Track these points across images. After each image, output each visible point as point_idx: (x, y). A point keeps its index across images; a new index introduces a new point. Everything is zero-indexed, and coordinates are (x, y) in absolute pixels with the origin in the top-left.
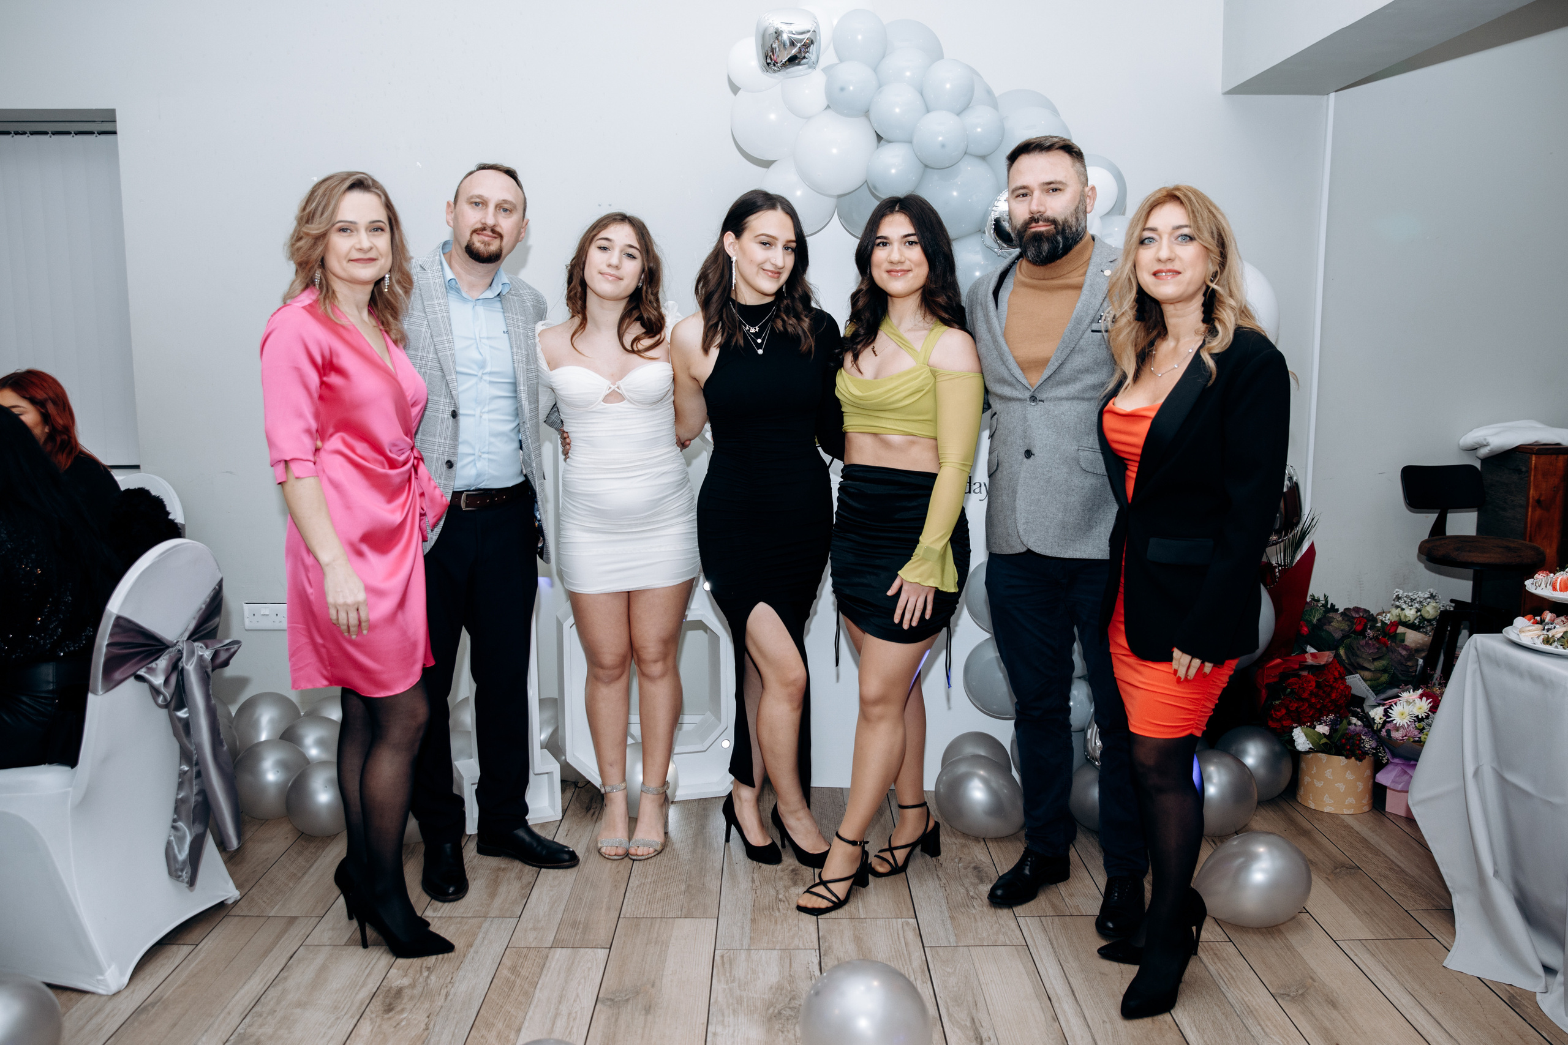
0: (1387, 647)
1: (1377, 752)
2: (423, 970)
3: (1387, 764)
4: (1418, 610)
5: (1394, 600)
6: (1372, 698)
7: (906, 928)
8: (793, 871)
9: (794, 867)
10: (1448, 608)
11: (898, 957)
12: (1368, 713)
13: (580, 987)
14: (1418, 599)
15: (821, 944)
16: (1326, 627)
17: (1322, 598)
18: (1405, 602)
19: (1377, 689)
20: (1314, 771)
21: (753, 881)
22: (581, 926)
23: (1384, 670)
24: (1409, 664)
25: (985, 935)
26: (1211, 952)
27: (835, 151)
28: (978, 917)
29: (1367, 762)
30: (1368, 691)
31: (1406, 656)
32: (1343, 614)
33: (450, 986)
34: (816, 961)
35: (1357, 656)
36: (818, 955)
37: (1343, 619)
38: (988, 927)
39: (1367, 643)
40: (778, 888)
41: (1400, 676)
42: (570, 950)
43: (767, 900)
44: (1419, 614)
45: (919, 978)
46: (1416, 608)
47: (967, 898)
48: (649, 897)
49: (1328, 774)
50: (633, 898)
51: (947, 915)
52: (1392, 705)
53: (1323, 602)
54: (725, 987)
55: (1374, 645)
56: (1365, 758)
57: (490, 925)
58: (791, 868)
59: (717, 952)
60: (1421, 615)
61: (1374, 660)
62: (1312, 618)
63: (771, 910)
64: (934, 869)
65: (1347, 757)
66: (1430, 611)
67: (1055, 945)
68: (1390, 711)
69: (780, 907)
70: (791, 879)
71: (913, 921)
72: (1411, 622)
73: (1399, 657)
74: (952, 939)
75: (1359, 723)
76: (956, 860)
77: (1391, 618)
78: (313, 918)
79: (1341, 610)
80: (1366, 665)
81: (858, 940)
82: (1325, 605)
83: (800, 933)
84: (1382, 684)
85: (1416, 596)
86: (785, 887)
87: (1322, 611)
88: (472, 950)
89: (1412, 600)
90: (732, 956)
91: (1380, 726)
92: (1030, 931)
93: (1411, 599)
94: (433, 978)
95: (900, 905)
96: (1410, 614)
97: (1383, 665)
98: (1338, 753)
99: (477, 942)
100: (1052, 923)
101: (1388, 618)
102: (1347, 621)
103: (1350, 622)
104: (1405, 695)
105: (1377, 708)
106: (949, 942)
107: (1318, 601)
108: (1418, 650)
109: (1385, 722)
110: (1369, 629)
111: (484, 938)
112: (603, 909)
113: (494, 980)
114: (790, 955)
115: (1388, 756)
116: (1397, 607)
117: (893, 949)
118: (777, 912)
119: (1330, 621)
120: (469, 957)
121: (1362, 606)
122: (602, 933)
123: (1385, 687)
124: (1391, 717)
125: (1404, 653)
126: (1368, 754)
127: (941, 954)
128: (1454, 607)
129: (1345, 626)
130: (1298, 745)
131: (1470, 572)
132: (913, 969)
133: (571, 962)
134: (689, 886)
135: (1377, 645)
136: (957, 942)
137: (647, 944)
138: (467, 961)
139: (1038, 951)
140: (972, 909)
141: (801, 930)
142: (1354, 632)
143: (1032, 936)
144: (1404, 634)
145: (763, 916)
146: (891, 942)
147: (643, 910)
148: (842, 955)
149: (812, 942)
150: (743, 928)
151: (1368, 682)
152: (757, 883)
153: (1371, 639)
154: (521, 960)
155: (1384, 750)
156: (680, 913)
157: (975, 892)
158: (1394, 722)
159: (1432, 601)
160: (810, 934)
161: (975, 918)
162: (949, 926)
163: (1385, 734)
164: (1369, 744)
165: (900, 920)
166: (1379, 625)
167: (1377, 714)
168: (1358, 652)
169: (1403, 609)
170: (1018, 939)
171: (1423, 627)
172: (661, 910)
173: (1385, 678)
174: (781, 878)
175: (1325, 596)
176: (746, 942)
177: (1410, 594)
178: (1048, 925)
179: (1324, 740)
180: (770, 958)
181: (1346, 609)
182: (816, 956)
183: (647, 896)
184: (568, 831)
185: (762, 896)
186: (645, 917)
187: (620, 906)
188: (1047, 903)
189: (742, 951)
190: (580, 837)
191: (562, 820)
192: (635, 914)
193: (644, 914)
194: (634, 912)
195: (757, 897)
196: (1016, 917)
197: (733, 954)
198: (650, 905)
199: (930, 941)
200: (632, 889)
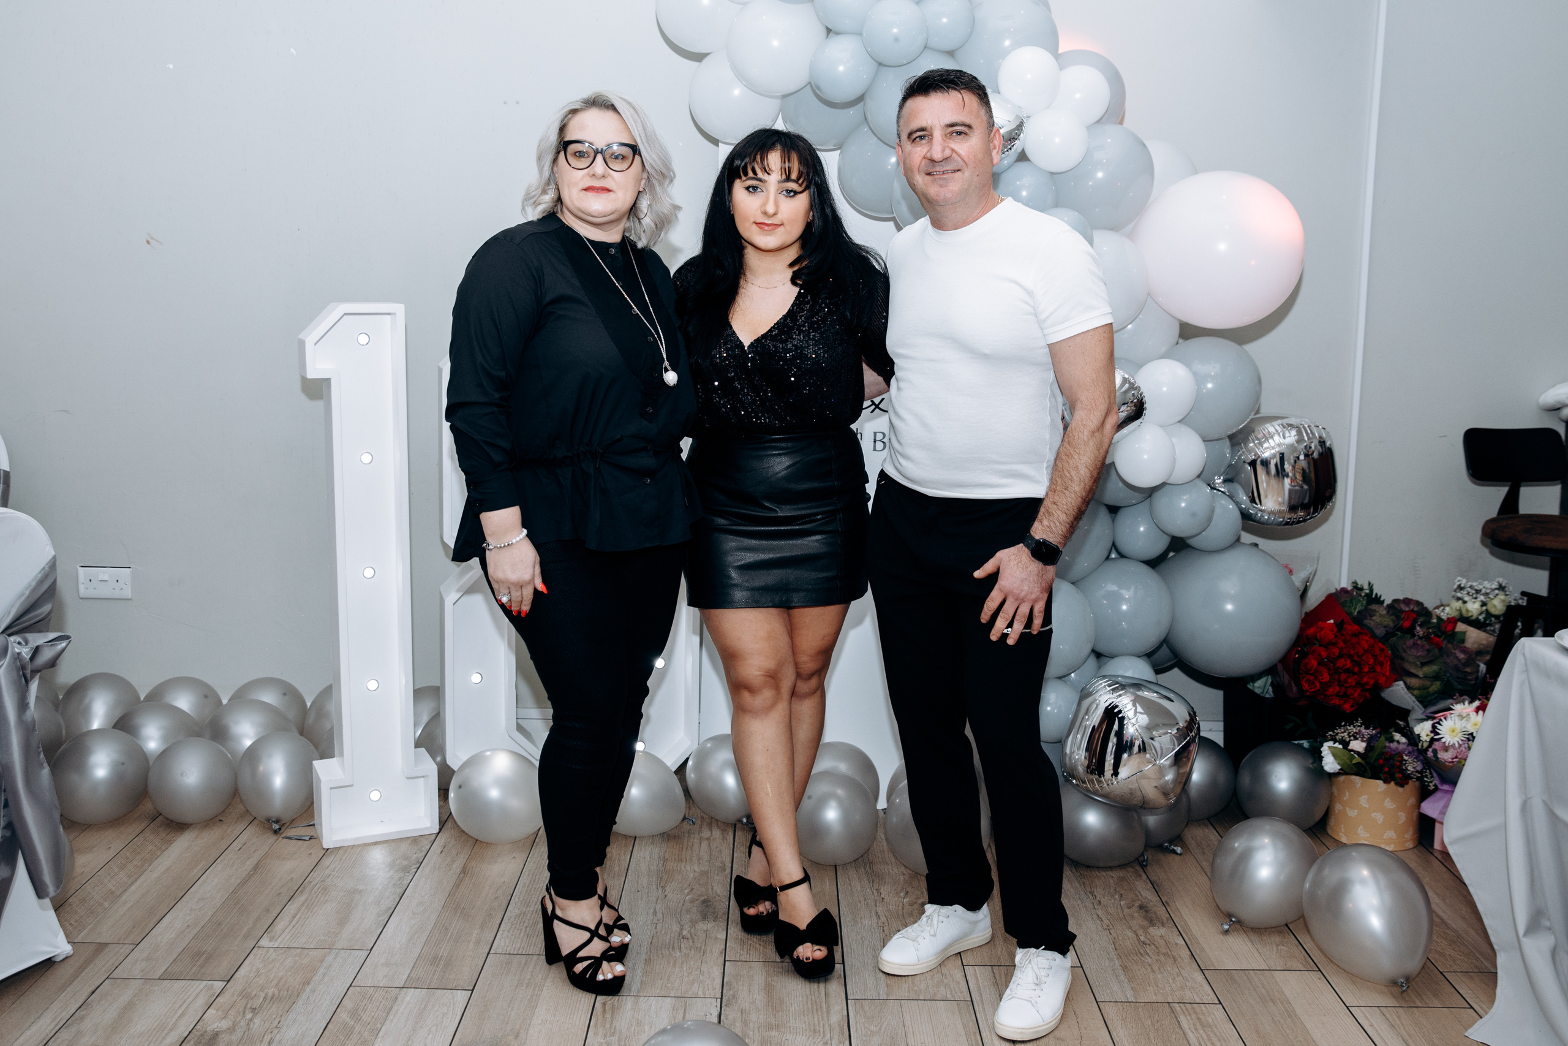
0: (1440, 649)
1: (1423, 777)
2: (247, 1012)
3: (1436, 789)
4: (1484, 604)
5: (1455, 591)
6: (1418, 711)
8: (704, 902)
9: (706, 897)
10: (1520, 602)
11: (815, 1010)
12: (1412, 729)
13: (430, 1037)
14: (1483, 591)
15: (724, 991)
16: (1367, 622)
17: (1366, 587)
18: (1468, 593)
19: (1426, 700)
20: (1346, 797)
21: (655, 913)
22: (442, 963)
23: (1436, 677)
24: (1468, 670)
25: (922, 986)
26: (1194, 1016)
27: (775, 43)
29: (1412, 786)
30: (1414, 702)
31: (1463, 661)
32: (1390, 607)
33: (276, 1031)
35: (1403, 659)
36: (719, 1005)
37: (1388, 612)
39: (1415, 644)
40: (682, 923)
41: (1456, 684)
42: (424, 992)
43: (668, 936)
44: (1484, 608)
45: (836, 1037)
46: (1482, 601)
48: (528, 929)
49: (1363, 801)
50: (509, 931)
52: (1441, 720)
53: (1368, 591)
54: (602, 1041)
55: (1423, 646)
56: (1407, 783)
57: (335, 958)
58: (702, 899)
60: (1487, 610)
61: (1423, 664)
62: (1352, 610)
63: (670, 949)
64: (873, 904)
65: (1386, 781)
66: (1498, 605)
68: (1439, 726)
69: (683, 946)
70: (701, 912)
72: (1474, 618)
73: (1456, 662)
74: (883, 990)
75: (1403, 740)
76: (902, 894)
77: (1450, 613)
78: (127, 946)
79: (1388, 601)
80: (1413, 671)
82: (1369, 596)
83: (701, 978)
84: (1433, 694)
85: (1481, 587)
86: (691, 921)
87: (1364, 602)
88: (308, 988)
89: (1478, 592)
90: (616, 1003)
91: (1426, 745)
92: (977, 984)
93: (1476, 590)
94: (257, 1021)
96: (1473, 607)
97: (1435, 671)
98: (1375, 776)
99: (316, 979)
101: (1446, 613)
102: (1392, 615)
103: (1397, 616)
104: (1458, 708)
105: (1425, 723)
106: (879, 994)
107: (1362, 589)
108: (1480, 653)
109: (1432, 740)
110: (1419, 625)
111: (325, 974)
112: (471, 943)
113: (329, 1025)
114: (685, 1005)
115: (1436, 781)
116: (1459, 599)
117: (809, 1000)
118: (677, 951)
119: (1372, 614)
120: (304, 996)
121: (1415, 598)
122: (466, 974)
123: (1435, 698)
124: (1438, 734)
125: (1462, 656)
126: (1412, 778)
127: (867, 1008)
128: (1528, 601)
129: (1389, 621)
130: (1326, 764)
131: (1546, 560)
132: (830, 1026)
133: (423, 1006)
135: (1427, 647)
136: (887, 995)
137: (517, 986)
138: (300, 1002)
139: (983, 1008)
141: (703, 975)
142: (1401, 629)
143: (979, 989)
144: (1464, 633)
145: (661, 956)
146: (808, 993)
147: (518, 945)
148: (747, 1006)
151: (1416, 692)
152: (660, 916)
153: (1421, 638)
154: (365, 1002)
155: (1431, 773)
158: (1443, 740)
159: (1501, 593)
160: (713, 980)
163: (1432, 754)
164: (1412, 766)
166: (1435, 621)
167: (1423, 729)
168: (1404, 655)
169: (1465, 602)
170: (961, 992)
171: (1490, 625)
173: (1436, 686)
174: (688, 911)
175: (1369, 584)
177: (1475, 584)
178: (1000, 977)
179: (1357, 759)
180: (661, 1008)
181: (1395, 601)
182: (716, 1006)
183: (526, 927)
184: (444, 847)
185: (663, 932)
186: (520, 953)
187: (492, 939)
188: (1004, 950)
189: (629, 997)
190: (457, 855)
191: (438, 833)
192: (509, 949)
193: (519, 950)
194: (508, 947)
195: (657, 933)
196: (963, 966)
197: (618, 999)
198: (527, 938)
199: (856, 992)
200: (509, 919)
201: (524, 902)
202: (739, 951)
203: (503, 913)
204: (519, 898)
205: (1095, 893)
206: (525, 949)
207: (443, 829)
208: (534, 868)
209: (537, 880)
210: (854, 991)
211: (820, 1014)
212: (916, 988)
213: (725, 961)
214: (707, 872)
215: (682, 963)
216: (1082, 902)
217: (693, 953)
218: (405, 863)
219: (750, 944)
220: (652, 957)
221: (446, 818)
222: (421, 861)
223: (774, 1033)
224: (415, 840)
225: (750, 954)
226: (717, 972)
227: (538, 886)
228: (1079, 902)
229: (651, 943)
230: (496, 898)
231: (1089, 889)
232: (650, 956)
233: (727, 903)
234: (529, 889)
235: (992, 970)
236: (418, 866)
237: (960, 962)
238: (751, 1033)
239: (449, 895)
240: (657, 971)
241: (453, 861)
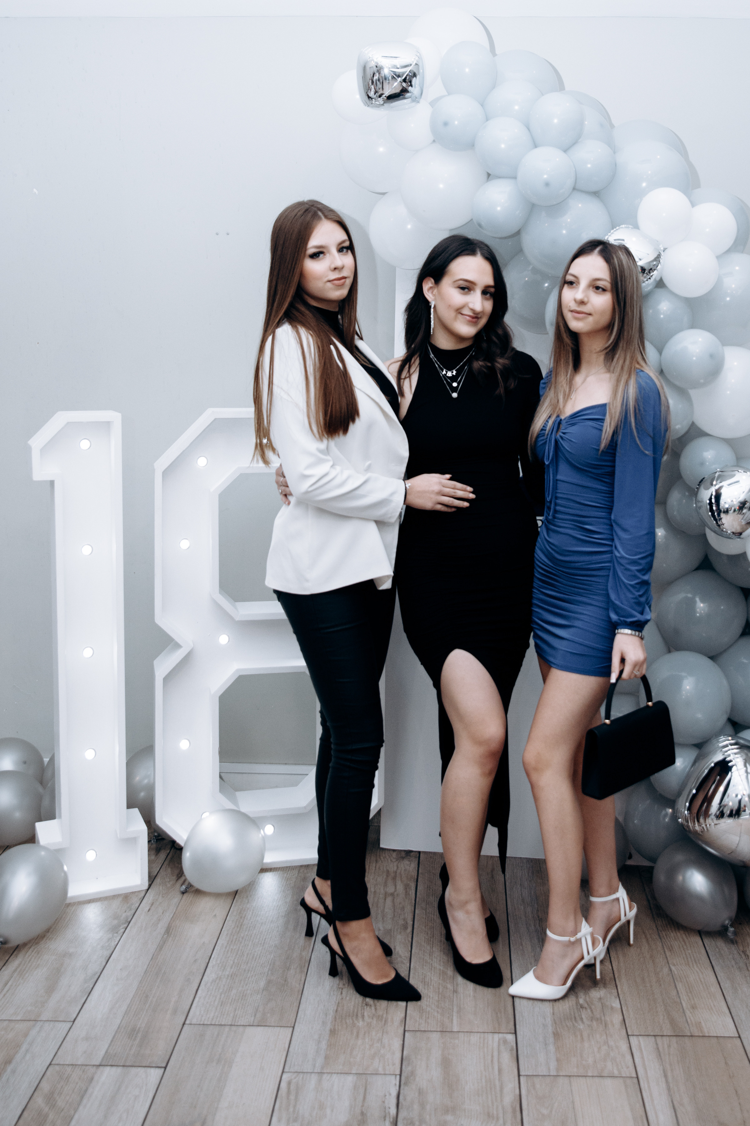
7: (502, 1048)
15: (404, 1067)
22: (140, 1035)
25: (591, 1060)
28: (585, 1035)
34: (394, 1093)
36: (398, 1084)
38: (596, 1050)
42: (119, 1070)
43: (353, 1003)
47: (575, 1007)
48: (223, 995)
50: (205, 996)
51: (550, 1029)
57: (39, 1032)
59: (284, 1076)
63: (354, 1019)
67: (670, 1079)
69: (365, 1014)
71: (511, 1037)
74: (553, 1065)
81: (446, 1063)
83: (382, 1052)
90: (301, 1082)
92: (643, 1058)
95: (499, 1014)
100: (669, 1046)
106: (549, 1069)
112: (169, 1014)
114: (366, 1082)
118: (361, 1020)
122: (160, 1049)
127: (538, 1086)
132: (503, 1108)
133: (117, 1086)
134: (269, 982)
136: (558, 1070)
137: (208, 1062)
139: (649, 1087)
140: (580, 1022)
141: (384, 1047)
143: (644, 1065)
145: (345, 1026)
146: (483, 1067)
147: (212, 1014)
148: (425, 1084)
149: (394, 1064)
150: (319, 1042)
154: (62, 1083)
156: (253, 1018)
157: (585, 1000)
160: (393, 1053)
161: (582, 1036)
162: (552, 1048)
165: (496, 1036)
170: (628, 1067)
172: (232, 1015)
176: (320, 1061)
178: (664, 1048)
180: (343, 1086)
182: (396, 1085)
183: (221, 994)
184: (152, 905)
185: (348, 998)
186: (213, 1023)
187: (188, 1007)
188: (666, 1017)
189: (313, 1075)
190: (163, 913)
191: (148, 890)
192: (203, 1018)
193: (213, 1019)
194: (202, 1016)
195: (342, 999)
196: (628, 1036)
197: (303, 1078)
198: (221, 1006)
199: (528, 1067)
200: (206, 985)
201: (220, 965)
202: (418, 1019)
203: (201, 978)
204: (216, 961)
205: (748, 953)
206: (218, 1018)
207: (153, 884)
208: (233, 927)
209: (234, 940)
210: (526, 1066)
211: (493, 1093)
212: (584, 1062)
213: (405, 1031)
214: (391, 930)
215: (365, 1034)
216: (736, 963)
217: (375, 1022)
218: (115, 922)
219: (429, 1011)
220: (336, 1027)
221: (156, 873)
222: (129, 920)
223: (449, 1118)
224: (126, 897)
225: (428, 1023)
226: (397, 1044)
227: (235, 947)
228: (733, 962)
229: (336, 1011)
230: (195, 961)
231: (741, 948)
232: (335, 1026)
233: (408, 965)
234: (226, 950)
235: (656, 1040)
236: (126, 925)
237: (625, 1031)
238: (428, 1117)
239: (152, 958)
240: (341, 1043)
241: (159, 920)
